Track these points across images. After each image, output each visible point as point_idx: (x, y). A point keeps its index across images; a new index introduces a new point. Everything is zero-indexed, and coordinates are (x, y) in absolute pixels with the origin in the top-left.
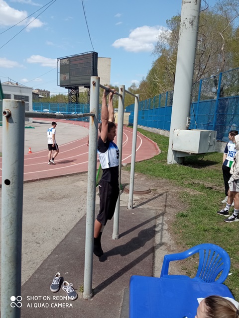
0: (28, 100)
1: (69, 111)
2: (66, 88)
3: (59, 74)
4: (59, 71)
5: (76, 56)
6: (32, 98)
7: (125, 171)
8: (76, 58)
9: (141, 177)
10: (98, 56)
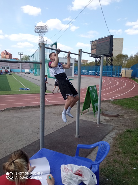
0: (72, 65)
1: (95, 71)
2: (94, 57)
3: (91, 50)
4: (91, 49)
5: (101, 39)
6: (74, 64)
7: (111, 104)
8: (101, 40)
9: (119, 108)
10: (114, 38)
